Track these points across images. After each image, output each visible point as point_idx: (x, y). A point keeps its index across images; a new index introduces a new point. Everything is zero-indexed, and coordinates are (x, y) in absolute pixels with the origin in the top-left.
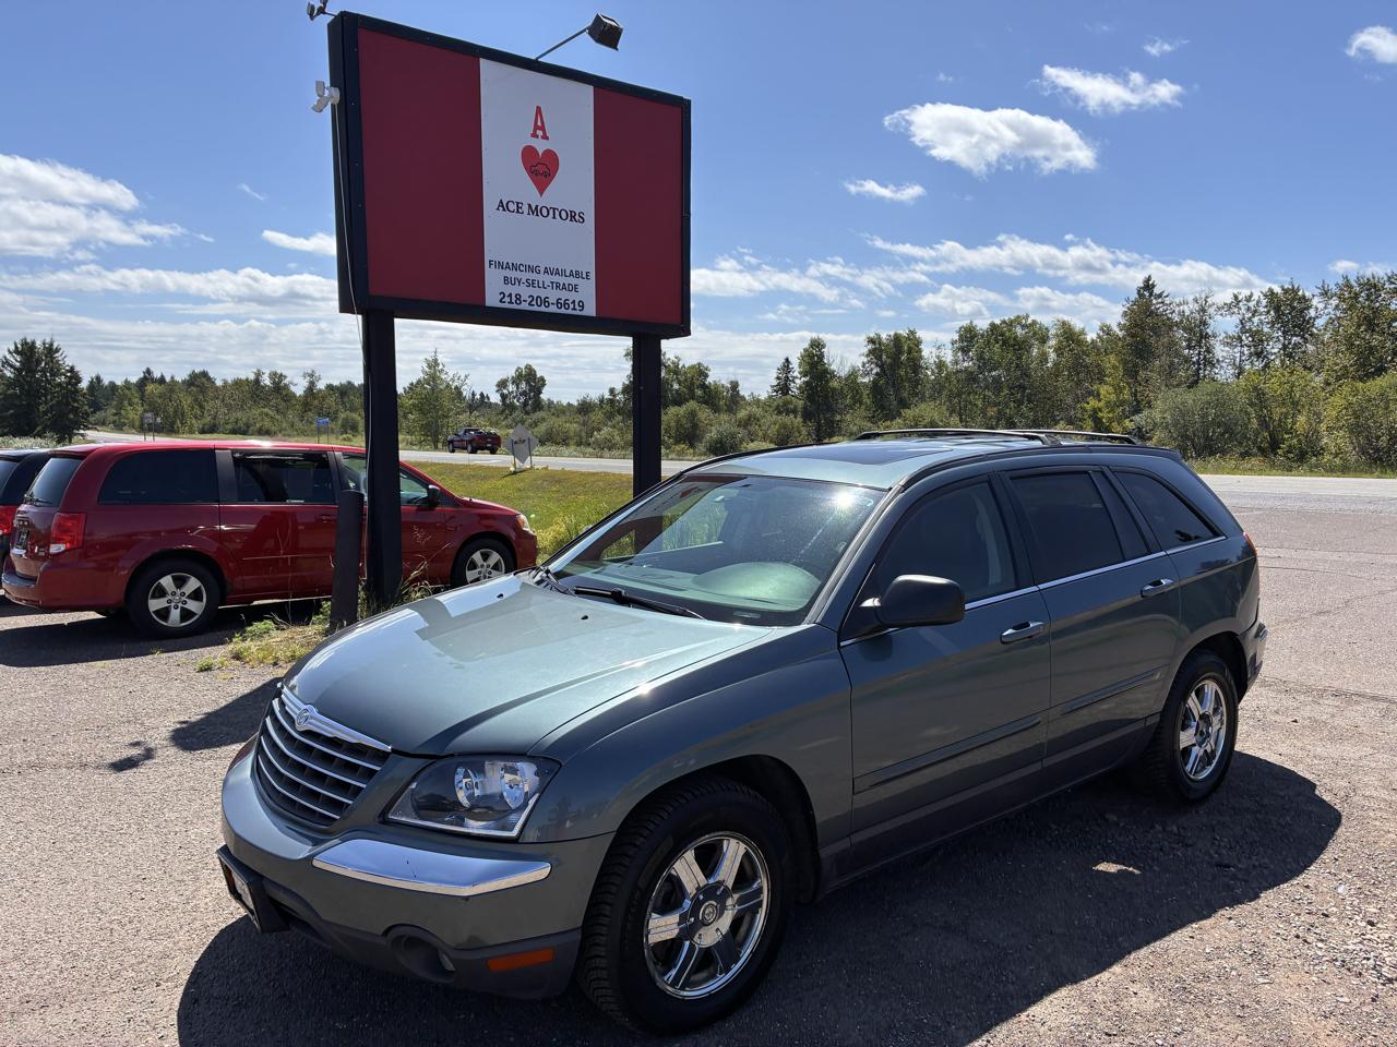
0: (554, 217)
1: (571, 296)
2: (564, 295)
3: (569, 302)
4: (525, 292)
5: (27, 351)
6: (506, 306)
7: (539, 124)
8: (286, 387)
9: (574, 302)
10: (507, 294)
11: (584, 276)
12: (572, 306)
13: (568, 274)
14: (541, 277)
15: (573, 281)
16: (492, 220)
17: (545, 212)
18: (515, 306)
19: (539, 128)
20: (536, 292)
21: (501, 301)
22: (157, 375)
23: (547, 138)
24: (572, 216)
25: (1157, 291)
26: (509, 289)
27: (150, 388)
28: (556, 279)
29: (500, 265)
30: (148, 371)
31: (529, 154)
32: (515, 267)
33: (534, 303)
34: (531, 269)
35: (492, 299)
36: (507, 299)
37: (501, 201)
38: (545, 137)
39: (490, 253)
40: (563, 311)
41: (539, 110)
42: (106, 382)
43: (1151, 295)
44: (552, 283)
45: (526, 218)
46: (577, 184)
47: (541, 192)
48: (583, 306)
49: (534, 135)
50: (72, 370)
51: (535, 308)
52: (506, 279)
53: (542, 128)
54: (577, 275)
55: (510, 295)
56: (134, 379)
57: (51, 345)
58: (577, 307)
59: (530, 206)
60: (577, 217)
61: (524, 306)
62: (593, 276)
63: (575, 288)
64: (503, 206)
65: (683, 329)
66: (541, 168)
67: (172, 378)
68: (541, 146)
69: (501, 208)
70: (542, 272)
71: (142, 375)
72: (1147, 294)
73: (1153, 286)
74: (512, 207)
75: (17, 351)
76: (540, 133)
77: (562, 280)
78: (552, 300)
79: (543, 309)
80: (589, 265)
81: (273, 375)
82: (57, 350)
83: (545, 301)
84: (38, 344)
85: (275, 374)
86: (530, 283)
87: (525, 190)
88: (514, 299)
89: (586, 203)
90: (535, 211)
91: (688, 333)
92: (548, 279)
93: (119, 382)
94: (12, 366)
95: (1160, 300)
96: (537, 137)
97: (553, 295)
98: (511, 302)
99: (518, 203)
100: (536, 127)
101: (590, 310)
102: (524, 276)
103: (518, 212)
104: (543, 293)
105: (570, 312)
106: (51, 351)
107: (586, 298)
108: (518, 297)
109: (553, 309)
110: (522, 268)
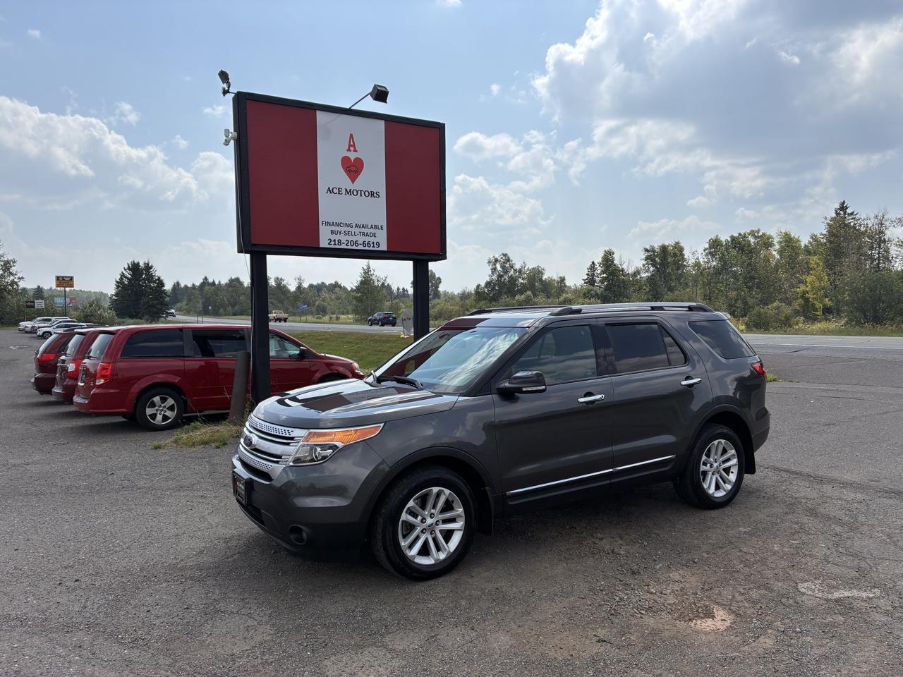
0: (361, 195)
1: (372, 239)
2: (367, 239)
3: (371, 243)
4: (344, 238)
5: (134, 268)
6: (332, 246)
7: (352, 143)
8: (285, 286)
9: (373, 243)
10: (333, 240)
11: (380, 228)
12: (372, 245)
13: (370, 227)
14: (353, 230)
15: (373, 231)
16: (324, 199)
17: (355, 193)
18: (337, 247)
19: (351, 146)
20: (350, 238)
21: (329, 244)
22: (210, 280)
23: (357, 151)
24: (372, 194)
25: (849, 211)
26: (333, 237)
27: (207, 288)
28: (363, 230)
29: (328, 224)
30: (206, 278)
31: (345, 160)
32: (338, 225)
33: (349, 244)
34: (347, 225)
35: (324, 243)
36: (333, 243)
37: (329, 188)
38: (355, 151)
39: (322, 217)
40: (367, 248)
41: (351, 136)
42: (182, 285)
43: (845, 213)
44: (360, 232)
45: (344, 197)
46: (375, 176)
47: (353, 181)
48: (379, 245)
49: (349, 150)
50: (158, 278)
51: (350, 247)
52: (332, 232)
53: (354, 146)
54: (376, 227)
55: (335, 240)
56: (198, 284)
57: (149, 265)
58: (375, 245)
59: (346, 190)
60: (375, 195)
61: (343, 246)
62: (385, 228)
63: (374, 235)
64: (330, 191)
65: (441, 255)
66: (353, 168)
67: (219, 282)
68: (352, 156)
70: (354, 226)
71: (202, 281)
72: (842, 213)
74: (335, 191)
75: (129, 268)
76: (352, 148)
77: (366, 231)
78: (361, 242)
79: (354, 247)
80: (382, 220)
81: (277, 279)
82: (152, 267)
83: (356, 243)
84: (141, 264)
85: (278, 278)
86: (347, 233)
87: (343, 180)
88: (337, 243)
89: (380, 185)
90: (349, 192)
91: (445, 258)
92: (357, 230)
93: (189, 285)
94: (126, 277)
95: (852, 217)
96: (351, 151)
97: (361, 239)
98: (335, 244)
99: (339, 189)
100: (350, 146)
101: (384, 247)
102: (343, 229)
103: (339, 194)
104: (354, 239)
105: (371, 248)
107: (381, 241)
108: (340, 241)
109: (361, 247)
110: (341, 225)
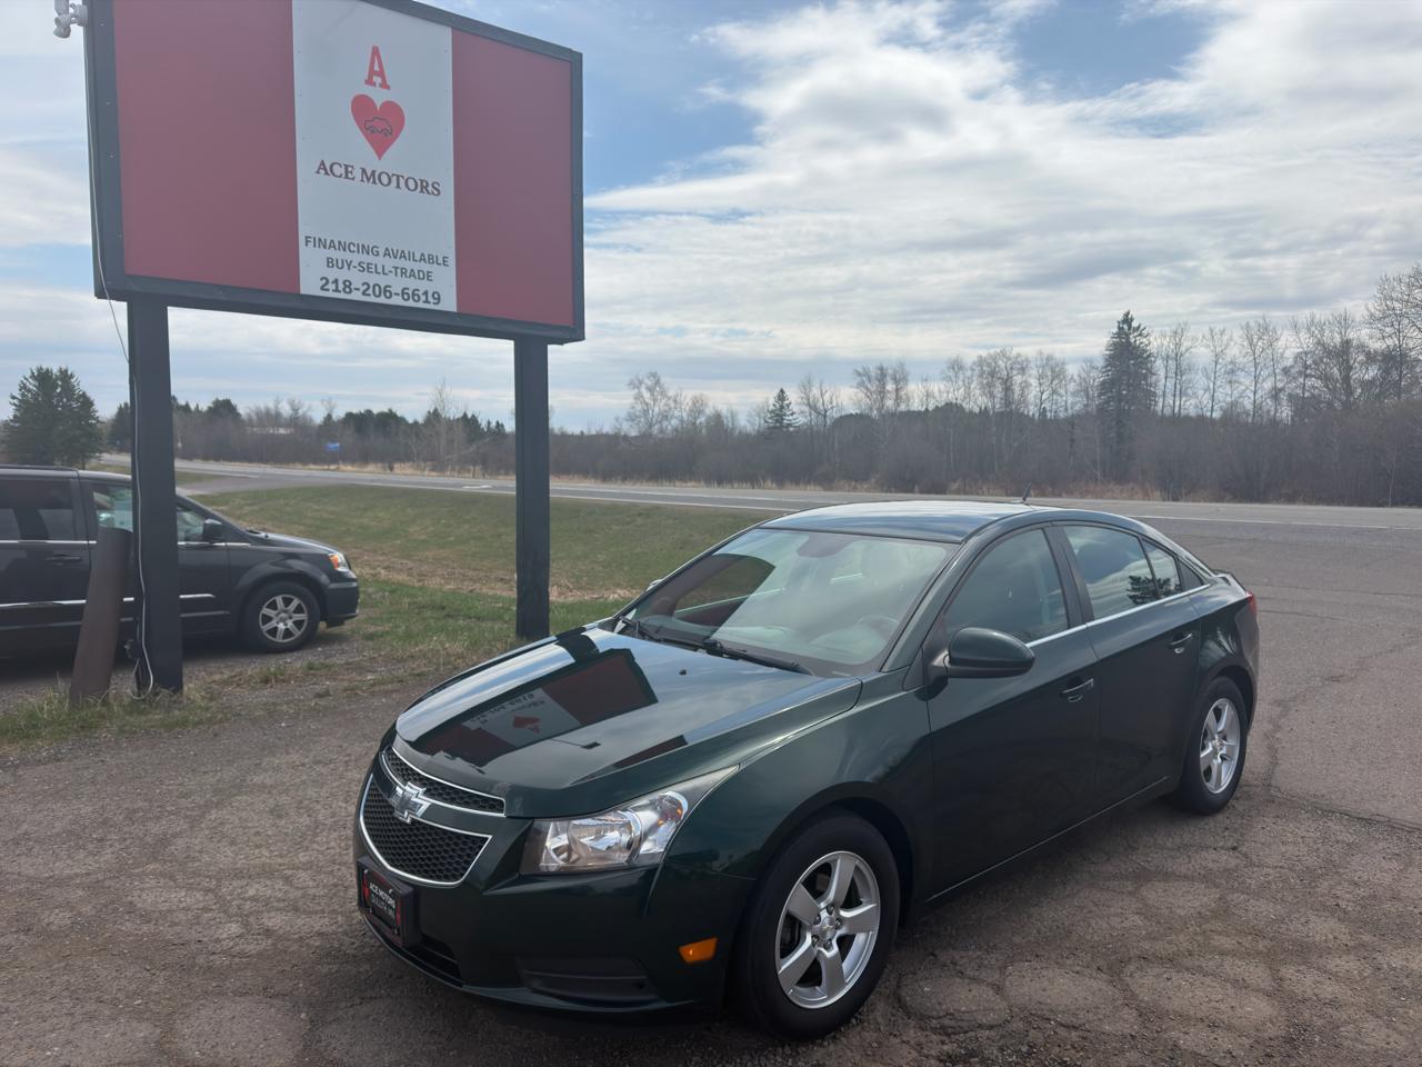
0: (398, 187)
1: (423, 285)
2: (412, 284)
3: (420, 293)
4: (357, 278)
6: (330, 294)
7: (376, 68)
9: (426, 293)
10: (331, 279)
11: (440, 261)
12: (423, 298)
13: (417, 258)
14: (380, 261)
15: (426, 267)
16: (310, 185)
17: (385, 179)
18: (342, 296)
20: (373, 279)
21: (322, 288)
23: (388, 87)
24: (423, 186)
26: (333, 274)
28: (401, 263)
29: (321, 243)
32: (343, 247)
33: (370, 291)
34: (366, 250)
35: (309, 285)
36: (331, 286)
37: (323, 163)
38: (385, 85)
39: (307, 227)
40: (411, 303)
41: (376, 52)
44: (396, 268)
45: (358, 185)
46: (431, 146)
47: (380, 152)
48: (439, 299)
49: (370, 82)
50: (84, 395)
51: (372, 299)
52: (330, 262)
53: (381, 74)
54: (431, 259)
55: (336, 281)
57: (66, 371)
58: (430, 299)
59: (364, 171)
60: (430, 188)
61: (357, 296)
62: (452, 261)
63: (428, 276)
64: (328, 170)
65: (575, 332)
66: (380, 124)
68: (379, 97)
69: (322, 172)
70: (381, 254)
72: (1126, 327)
73: (1132, 320)
74: (338, 170)
76: (377, 80)
77: (409, 265)
78: (397, 288)
79: (382, 300)
80: (447, 246)
82: (72, 376)
83: (386, 291)
86: (366, 268)
87: (359, 150)
88: (341, 287)
89: (442, 169)
90: (371, 177)
91: (581, 338)
92: (390, 263)
95: (1138, 333)
96: (374, 84)
97: (397, 284)
98: (337, 290)
99: (346, 167)
100: (372, 72)
101: (449, 303)
102: (356, 258)
103: (347, 177)
104: (383, 281)
105: (421, 305)
106: (65, 376)
107: (444, 289)
108: (347, 285)
109: (397, 301)
110: (352, 248)
